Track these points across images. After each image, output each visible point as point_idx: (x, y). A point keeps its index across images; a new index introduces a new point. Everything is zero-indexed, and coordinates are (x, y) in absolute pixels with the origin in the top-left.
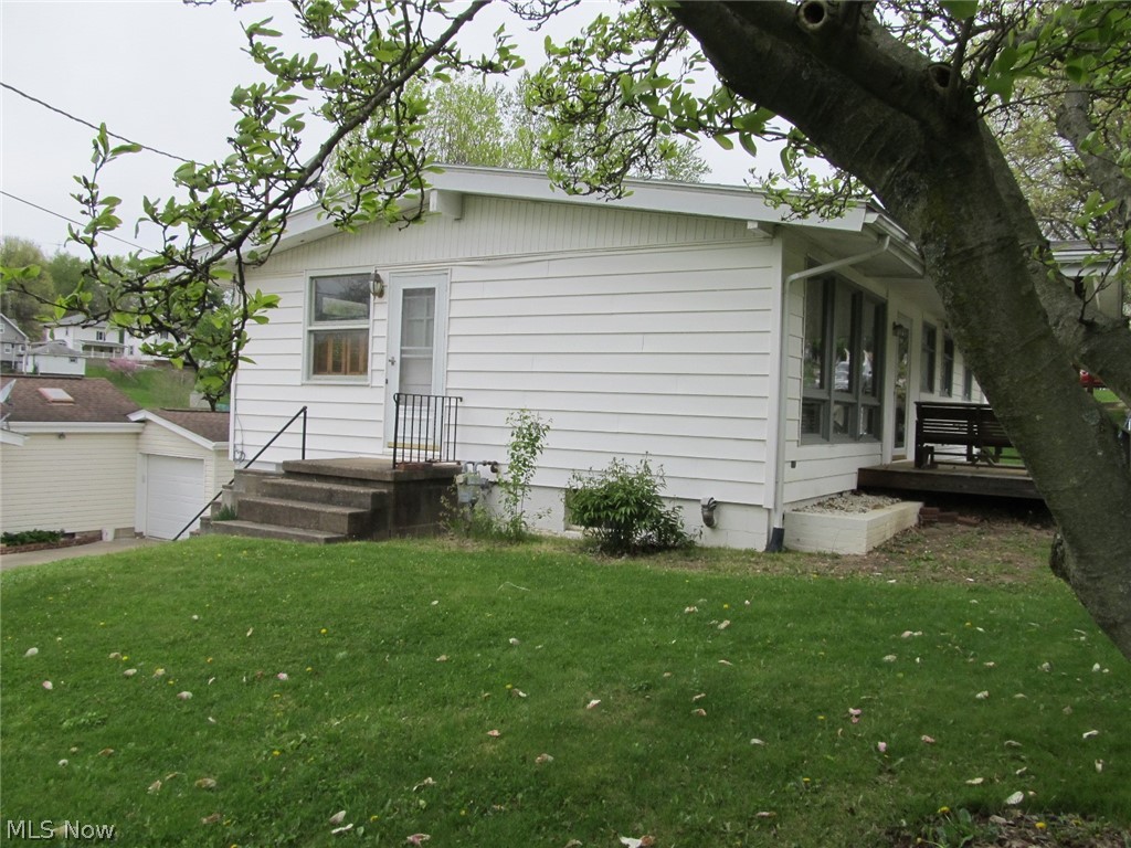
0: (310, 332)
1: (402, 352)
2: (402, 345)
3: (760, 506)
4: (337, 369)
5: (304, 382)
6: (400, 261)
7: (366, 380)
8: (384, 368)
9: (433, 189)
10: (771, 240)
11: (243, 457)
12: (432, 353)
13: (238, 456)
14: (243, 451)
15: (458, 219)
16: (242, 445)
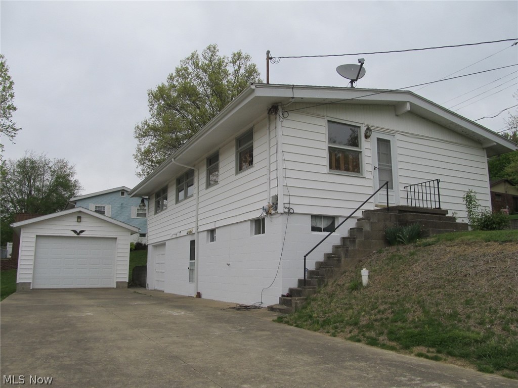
0: (329, 147)
1: (378, 164)
2: (378, 161)
5: (329, 172)
6: (377, 126)
7: (362, 175)
8: (372, 170)
9: (409, 102)
10: (483, 149)
11: (291, 211)
12: (391, 167)
13: (286, 210)
14: (290, 207)
15: (397, 115)
16: (289, 204)
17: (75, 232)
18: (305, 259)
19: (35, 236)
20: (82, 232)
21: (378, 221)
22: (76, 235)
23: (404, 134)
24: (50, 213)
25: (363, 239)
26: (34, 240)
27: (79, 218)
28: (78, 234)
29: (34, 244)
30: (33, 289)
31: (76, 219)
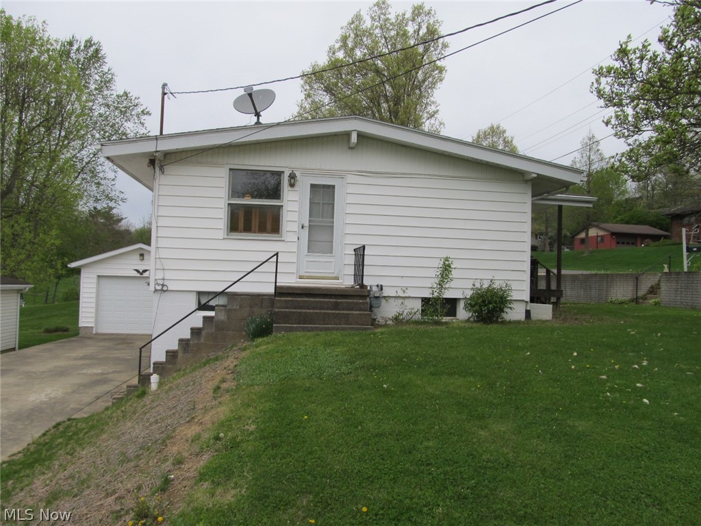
0: (229, 204)
1: (310, 221)
2: (310, 216)
3: (523, 301)
4: (248, 229)
5: (226, 237)
6: (309, 167)
7: (281, 237)
8: (297, 230)
9: (355, 130)
10: (526, 181)
11: (165, 288)
12: (333, 222)
13: (159, 288)
14: (165, 284)
15: (351, 148)
16: (163, 279)
17: (138, 271)
18: (141, 352)
19: (96, 277)
20: (145, 271)
21: (240, 308)
22: (139, 275)
23: (361, 173)
24: (100, 253)
25: (213, 331)
26: (95, 281)
27: (142, 255)
28: (141, 274)
29: (95, 286)
30: (96, 334)
31: (138, 257)
